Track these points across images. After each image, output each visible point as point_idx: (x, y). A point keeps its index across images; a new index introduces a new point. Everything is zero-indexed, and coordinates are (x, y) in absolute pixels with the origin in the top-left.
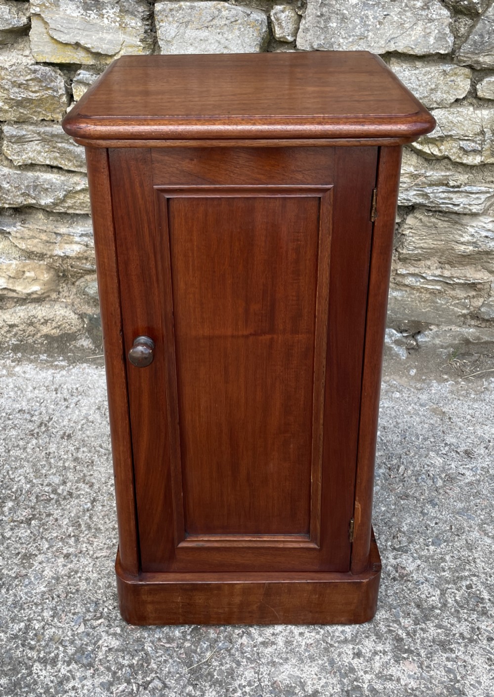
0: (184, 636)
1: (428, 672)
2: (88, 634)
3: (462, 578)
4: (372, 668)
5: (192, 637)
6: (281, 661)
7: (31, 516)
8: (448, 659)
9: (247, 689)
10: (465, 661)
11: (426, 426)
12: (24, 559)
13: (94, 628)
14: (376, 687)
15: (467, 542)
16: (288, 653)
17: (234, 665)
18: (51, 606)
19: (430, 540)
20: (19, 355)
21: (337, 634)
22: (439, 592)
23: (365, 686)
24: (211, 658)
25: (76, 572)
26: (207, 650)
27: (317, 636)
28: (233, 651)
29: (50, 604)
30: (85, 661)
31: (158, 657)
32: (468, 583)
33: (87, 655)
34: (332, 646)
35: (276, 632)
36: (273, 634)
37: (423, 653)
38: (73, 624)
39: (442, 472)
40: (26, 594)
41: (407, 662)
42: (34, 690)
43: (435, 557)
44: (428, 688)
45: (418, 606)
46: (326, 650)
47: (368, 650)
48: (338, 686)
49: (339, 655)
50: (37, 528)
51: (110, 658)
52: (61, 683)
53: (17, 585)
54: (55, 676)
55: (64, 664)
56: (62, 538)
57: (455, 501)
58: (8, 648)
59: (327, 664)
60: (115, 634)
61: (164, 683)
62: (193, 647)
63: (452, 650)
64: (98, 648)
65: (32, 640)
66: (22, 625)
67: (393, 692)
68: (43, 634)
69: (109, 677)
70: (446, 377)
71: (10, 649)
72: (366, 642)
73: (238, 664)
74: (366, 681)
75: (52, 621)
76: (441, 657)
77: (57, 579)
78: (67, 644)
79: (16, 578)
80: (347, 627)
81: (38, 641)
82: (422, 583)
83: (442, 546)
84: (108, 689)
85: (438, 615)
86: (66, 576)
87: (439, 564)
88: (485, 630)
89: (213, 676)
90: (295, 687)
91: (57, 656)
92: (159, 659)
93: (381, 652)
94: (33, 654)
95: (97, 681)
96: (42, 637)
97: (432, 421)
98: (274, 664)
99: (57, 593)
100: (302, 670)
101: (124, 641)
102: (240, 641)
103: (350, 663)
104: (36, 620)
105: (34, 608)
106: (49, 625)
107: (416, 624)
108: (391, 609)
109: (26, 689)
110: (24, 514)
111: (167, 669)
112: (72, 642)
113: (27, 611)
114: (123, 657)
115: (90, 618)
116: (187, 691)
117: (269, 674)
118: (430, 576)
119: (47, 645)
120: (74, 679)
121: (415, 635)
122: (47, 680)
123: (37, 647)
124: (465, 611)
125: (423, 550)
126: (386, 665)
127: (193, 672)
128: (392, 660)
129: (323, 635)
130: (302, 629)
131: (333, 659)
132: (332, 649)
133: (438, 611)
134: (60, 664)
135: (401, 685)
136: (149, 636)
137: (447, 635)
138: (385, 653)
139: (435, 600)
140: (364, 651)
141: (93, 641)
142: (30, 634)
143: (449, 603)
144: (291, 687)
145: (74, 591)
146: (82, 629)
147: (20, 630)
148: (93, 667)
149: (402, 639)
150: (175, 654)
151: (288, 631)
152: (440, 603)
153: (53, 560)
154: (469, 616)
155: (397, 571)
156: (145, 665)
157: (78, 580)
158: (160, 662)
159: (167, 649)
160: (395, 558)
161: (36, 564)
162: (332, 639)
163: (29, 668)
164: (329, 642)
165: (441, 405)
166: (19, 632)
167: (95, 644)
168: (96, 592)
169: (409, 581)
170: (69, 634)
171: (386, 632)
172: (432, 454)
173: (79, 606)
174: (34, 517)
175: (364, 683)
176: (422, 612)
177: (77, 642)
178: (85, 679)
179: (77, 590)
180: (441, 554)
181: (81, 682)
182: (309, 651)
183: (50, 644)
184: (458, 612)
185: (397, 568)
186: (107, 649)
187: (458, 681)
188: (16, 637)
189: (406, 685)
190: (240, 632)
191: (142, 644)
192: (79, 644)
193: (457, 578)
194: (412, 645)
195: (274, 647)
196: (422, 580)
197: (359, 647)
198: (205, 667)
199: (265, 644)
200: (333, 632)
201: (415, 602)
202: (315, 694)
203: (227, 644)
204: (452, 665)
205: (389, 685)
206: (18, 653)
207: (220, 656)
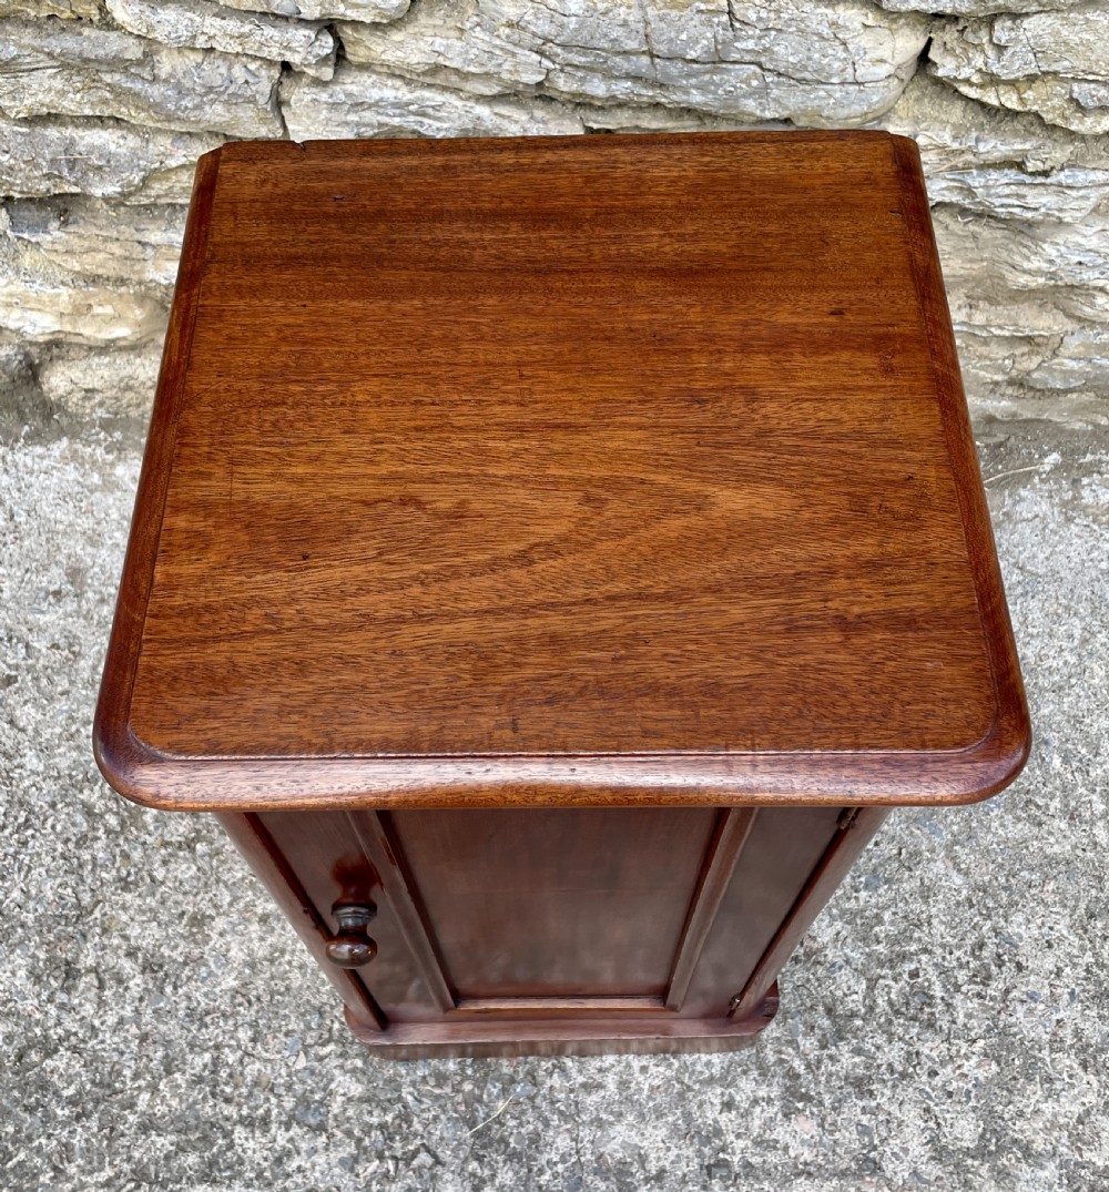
0: (463, 1070)
1: (832, 1134)
2: (312, 1073)
3: (904, 957)
4: (747, 1129)
5: (475, 1071)
6: (612, 1119)
7: (193, 835)
8: (864, 1111)
9: (560, 1168)
10: (889, 1114)
12: (193, 926)
13: (321, 1061)
14: (753, 1161)
15: (922, 883)
16: (621, 1103)
17: (540, 1127)
18: (248, 1019)
19: (863, 879)
21: (699, 1068)
22: (864, 986)
24: (506, 1112)
25: (283, 952)
26: (498, 1097)
27: (668, 1073)
28: (538, 1101)
29: (248, 1014)
30: (312, 1121)
31: (423, 1111)
32: (913, 967)
33: (316, 1109)
34: (689, 1088)
35: (604, 1066)
36: (600, 1070)
37: (827, 1100)
38: (287, 1053)
40: (206, 995)
41: (801, 1119)
42: (240, 1174)
43: (867, 914)
44: (828, 1162)
45: (830, 1011)
46: (681, 1096)
47: (744, 1097)
48: (696, 1160)
49: (700, 1106)
50: (207, 859)
51: (350, 1113)
52: (279, 1161)
53: (189, 978)
54: (269, 1149)
55: (280, 1128)
56: (251, 882)
58: (191, 1100)
59: (680, 1122)
60: (354, 1071)
61: (434, 1156)
62: (476, 1091)
63: (871, 1093)
64: (330, 1094)
65: (226, 1084)
66: (207, 1057)
67: (776, 1168)
68: (242, 1074)
69: (352, 1149)
71: (195, 1103)
72: (744, 1082)
73: (547, 1123)
74: (739, 1152)
75: (253, 1048)
76: (854, 1109)
77: (252, 965)
78: (282, 1091)
79: (185, 964)
80: (715, 1055)
81: (236, 1087)
82: (840, 968)
83: (881, 891)
84: (352, 1170)
85: (858, 1029)
86: (266, 959)
87: (872, 928)
88: (927, 1056)
89: (507, 1145)
90: (631, 1164)
91: (268, 1111)
92: (425, 1115)
93: (763, 1099)
94: (231, 1110)
95: (335, 1156)
96: (241, 1079)
98: (599, 1123)
99: (254, 993)
100: (643, 1135)
101: (370, 1082)
102: (549, 1083)
103: (716, 1121)
104: (230, 1046)
105: (221, 1024)
106: (249, 1055)
107: (823, 1047)
108: (786, 1019)
109: (228, 1173)
110: (181, 829)
111: (438, 1133)
112: (289, 1088)
113: (212, 1028)
114: (370, 1113)
115: (312, 1042)
116: (470, 1168)
117: (592, 1142)
118: (854, 954)
119: (251, 1094)
120: (299, 1154)
121: (818, 1068)
122: (258, 1157)
123: (236, 1099)
124: (902, 1021)
125: (849, 899)
126: (769, 1124)
127: (478, 1135)
128: (780, 1114)
129: (678, 1070)
130: (645, 1060)
131: (690, 1114)
132: (690, 1095)
134: (274, 1127)
135: (790, 1157)
136: (408, 1074)
137: (867, 1068)
138: (769, 1101)
139: (855, 1002)
140: (738, 1098)
141: (321, 1085)
142: (222, 1074)
143: (877, 1005)
144: (626, 1163)
145: (283, 989)
146: (302, 1063)
147: (205, 1066)
148: (326, 1131)
149: (798, 1076)
150: (449, 1105)
151: (624, 1064)
152: (864, 1006)
153: (242, 927)
154: (907, 1031)
155: (802, 945)
156: (405, 1126)
157: (288, 968)
158: (428, 1119)
159: (438, 1097)
161: (215, 936)
162: (690, 1078)
163: (227, 1135)
164: (686, 1081)
166: (204, 1070)
168: (319, 992)
169: (819, 963)
170: (283, 1072)
171: (775, 1064)
173: (293, 1019)
174: (198, 839)
175: (734, 1153)
176: (834, 1023)
177: (296, 1087)
178: (316, 1152)
179: (288, 989)
180: (877, 907)
181: (310, 1157)
182: (655, 1099)
183: (256, 1092)
184: (890, 1022)
186: (344, 1099)
187: (875, 1148)
188: (199, 1080)
189: (796, 1158)
190: (550, 1065)
191: (398, 1089)
192: (301, 1091)
193: (898, 956)
194: (812, 1086)
195: (602, 1093)
196: (840, 961)
197: (732, 1090)
198: (497, 1126)
199: (588, 1087)
200: (694, 1064)
201: (824, 1005)
202: (660, 1176)
203: (529, 1087)
204: (870, 1120)
205: (773, 1158)
206: (208, 1109)
207: (519, 1108)
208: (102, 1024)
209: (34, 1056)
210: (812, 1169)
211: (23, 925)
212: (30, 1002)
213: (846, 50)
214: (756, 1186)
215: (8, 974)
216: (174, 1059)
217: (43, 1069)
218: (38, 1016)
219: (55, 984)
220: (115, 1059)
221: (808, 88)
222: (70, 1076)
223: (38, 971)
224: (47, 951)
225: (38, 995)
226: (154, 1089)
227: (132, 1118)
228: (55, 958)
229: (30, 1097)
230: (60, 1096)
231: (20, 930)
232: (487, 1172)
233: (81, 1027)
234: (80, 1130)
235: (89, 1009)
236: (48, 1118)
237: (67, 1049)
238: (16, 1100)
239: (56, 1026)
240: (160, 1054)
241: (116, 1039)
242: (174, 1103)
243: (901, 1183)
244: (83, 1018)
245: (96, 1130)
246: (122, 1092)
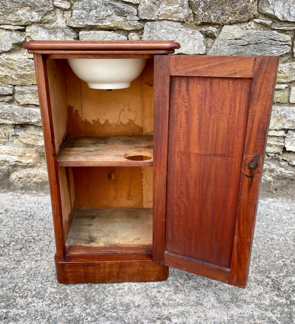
0: (85, 288)
1: (188, 297)
2: (42, 288)
4: (164, 296)
5: (88, 288)
6: (125, 295)
8: (197, 293)
9: (110, 305)
10: (204, 294)
12: (17, 262)
13: (45, 285)
14: (166, 303)
16: (129, 292)
17: (105, 297)
18: (27, 278)
20: (24, 191)
21: (151, 285)
23: (161, 303)
24: (95, 295)
25: (40, 266)
26: (94, 292)
27: (142, 286)
28: (105, 292)
29: (27, 277)
30: (40, 297)
33: (41, 295)
34: (148, 289)
35: (124, 285)
36: (123, 286)
37: (187, 291)
38: (36, 284)
40: (17, 274)
41: (179, 294)
42: (16, 307)
44: (187, 303)
46: (145, 291)
47: (163, 290)
48: (149, 303)
49: (151, 292)
50: (24, 251)
51: (51, 296)
53: (13, 271)
54: (26, 302)
55: (30, 298)
56: (35, 255)
58: (6, 292)
59: (145, 296)
60: (54, 287)
61: (73, 304)
62: (88, 291)
63: (199, 290)
64: (46, 292)
65: (17, 290)
66: (14, 285)
67: (172, 304)
68: (22, 288)
69: (50, 302)
71: (7, 293)
72: (163, 288)
73: (107, 296)
74: (161, 301)
75: (27, 283)
76: (194, 292)
77: (31, 269)
78: (33, 291)
79: (13, 268)
80: (155, 282)
81: (20, 290)
84: (49, 306)
85: (195, 278)
86: (35, 267)
88: (214, 283)
89: (95, 301)
90: (130, 304)
91: (27, 295)
92: (73, 295)
93: (169, 291)
94: (17, 295)
95: (44, 303)
98: (122, 296)
99: (30, 274)
100: (134, 298)
101: (58, 289)
102: (108, 288)
103: (155, 295)
104: (20, 283)
105: (19, 279)
106: (25, 284)
107: (185, 281)
108: (175, 276)
110: (19, 246)
111: (76, 299)
112: (35, 290)
113: (16, 280)
114: (57, 295)
115: (44, 282)
116: (83, 306)
117: (120, 299)
119: (24, 291)
120: (34, 303)
121: (184, 285)
122: (22, 303)
123: (19, 292)
126: (170, 295)
127: (86, 300)
128: (173, 294)
129: (145, 285)
130: (136, 284)
131: (148, 294)
132: (148, 290)
134: (28, 298)
135: (176, 302)
136: (69, 288)
137: (198, 285)
138: (170, 291)
140: (161, 291)
141: (44, 290)
142: (17, 288)
144: (129, 303)
145: (38, 273)
146: (40, 285)
147: (12, 286)
148: (43, 299)
149: (178, 286)
150: (80, 294)
151: (130, 284)
153: (30, 262)
156: (66, 298)
157: (40, 269)
158: (73, 296)
159: (76, 292)
161: (22, 264)
162: (148, 287)
163: (15, 299)
168: (48, 273)
170: (34, 287)
171: (172, 284)
173: (39, 278)
174: (23, 248)
175: (160, 301)
176: (188, 277)
178: (39, 303)
181: (37, 304)
182: (138, 291)
186: (50, 292)
187: (201, 300)
188: (10, 289)
189: (178, 302)
190: (109, 285)
191: (66, 290)
192: (38, 291)
194: (182, 288)
195: (123, 290)
197: (160, 289)
198: (92, 298)
199: (119, 289)
201: (185, 274)
202: (139, 306)
203: (103, 290)
204: (199, 295)
205: (171, 302)
206: (10, 294)
207: (99, 294)
210: (183, 305)
214: (166, 308)
232: (88, 307)
243: (209, 307)
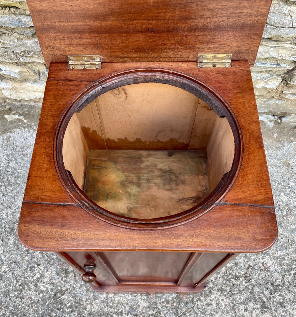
0: (173, 299)
2: (133, 300)
3: (291, 269)
5: (176, 300)
6: (215, 313)
8: (283, 311)
10: (290, 312)
11: (280, 174)
16: (217, 309)
17: (195, 315)
19: (279, 248)
21: (237, 300)
22: (281, 277)
24: (186, 311)
26: (183, 307)
27: (229, 301)
28: (194, 308)
30: (134, 313)
31: (163, 311)
32: (294, 272)
33: (135, 310)
34: (235, 305)
35: (212, 299)
37: (273, 308)
39: (286, 205)
41: (266, 314)
43: (280, 257)
45: (272, 284)
46: (233, 307)
49: (238, 310)
51: (144, 311)
55: (125, 315)
57: (291, 224)
58: (101, 307)
59: (233, 314)
60: (144, 299)
62: (178, 306)
63: (285, 307)
64: (138, 306)
65: (110, 303)
68: (114, 300)
70: (292, 138)
71: (102, 308)
72: (250, 304)
73: (197, 314)
76: (280, 311)
78: (125, 305)
81: (113, 304)
82: (274, 272)
83: (284, 251)
85: (280, 289)
87: (282, 261)
91: (122, 310)
93: (256, 308)
94: (112, 310)
97: (283, 171)
98: (211, 315)
101: (148, 303)
102: (197, 303)
103: (243, 314)
107: (271, 294)
108: (260, 286)
112: (127, 304)
114: (149, 311)
118: (278, 269)
119: (117, 306)
121: (270, 300)
123: (113, 307)
124: (292, 287)
125: (275, 253)
126: (257, 315)
128: (260, 312)
129: (232, 300)
130: (223, 298)
131: (236, 312)
132: (236, 307)
133: (280, 287)
134: (124, 315)
136: (159, 301)
137: (283, 300)
138: (257, 309)
139: (279, 282)
140: (249, 308)
141: (136, 303)
142: (109, 300)
143: (285, 283)
146: (130, 297)
147: (104, 298)
149: (265, 302)
150: (170, 309)
151: (217, 298)
152: (281, 283)
154: (293, 290)
155: (263, 266)
156: (159, 315)
158: (165, 313)
159: (167, 307)
160: (263, 259)
162: (235, 302)
164: (234, 303)
165: (288, 159)
166: (104, 299)
167: (136, 305)
169: (268, 271)
170: (125, 300)
171: (258, 299)
172: (282, 194)
176: (273, 287)
177: (129, 304)
180: (283, 256)
182: (226, 308)
183: (118, 305)
184: (289, 287)
185: (263, 264)
186: (142, 307)
188: (103, 302)
190: (197, 298)
191: (156, 304)
192: (130, 305)
193: (290, 269)
194: (269, 305)
195: (212, 306)
196: (274, 271)
197: (247, 306)
198: (184, 315)
199: (208, 305)
200: (236, 299)
201: (271, 282)
203: (192, 304)
204: (285, 314)
206: (106, 310)
207: (189, 310)
208: (76, 286)
209: (59, 295)
211: (53, 259)
212: (56, 280)
213: (292, 18)
215: (50, 273)
216: (96, 296)
217: (61, 298)
218: (59, 284)
219: (63, 275)
220: (80, 296)
221: (279, 29)
222: (69, 300)
223: (58, 272)
224: (60, 267)
225: (59, 278)
226: (91, 304)
227: (86, 312)
228: (63, 268)
229: (58, 306)
230: (66, 306)
231: (52, 261)
233: (71, 287)
234: (72, 315)
235: (72, 282)
236: (64, 312)
237: (67, 293)
238: (55, 307)
239: (64, 286)
240: (92, 294)
241: (80, 290)
242: (97, 308)
244: (71, 285)
245: (76, 315)
246: (83, 305)
